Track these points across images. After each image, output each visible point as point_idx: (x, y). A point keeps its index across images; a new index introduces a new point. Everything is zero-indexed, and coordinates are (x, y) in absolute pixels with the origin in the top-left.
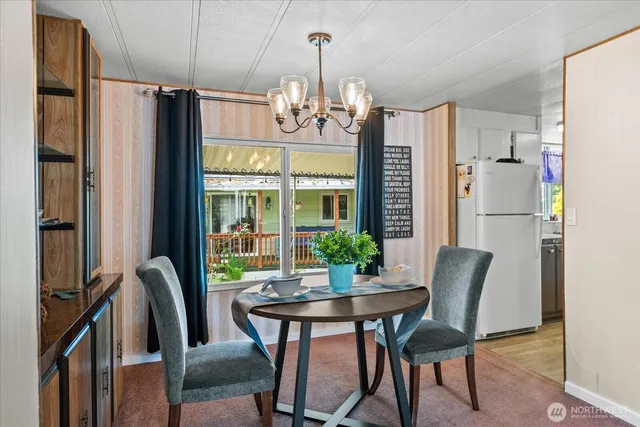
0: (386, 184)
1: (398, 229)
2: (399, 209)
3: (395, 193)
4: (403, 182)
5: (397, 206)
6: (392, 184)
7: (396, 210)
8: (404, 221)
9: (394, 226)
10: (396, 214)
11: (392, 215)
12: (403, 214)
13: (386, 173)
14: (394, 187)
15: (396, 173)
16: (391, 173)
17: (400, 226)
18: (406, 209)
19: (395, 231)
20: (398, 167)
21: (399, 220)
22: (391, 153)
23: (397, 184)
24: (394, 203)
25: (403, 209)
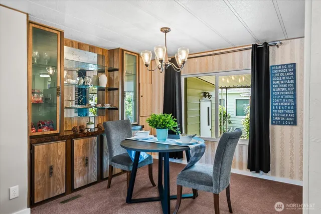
0: (274, 90)
1: (283, 119)
2: (284, 106)
3: (280, 95)
4: (287, 87)
5: (282, 104)
6: (278, 90)
7: (281, 106)
8: (288, 114)
9: (280, 116)
10: (281, 109)
11: (278, 109)
12: (287, 109)
13: (274, 83)
14: (280, 92)
15: (282, 82)
16: (278, 82)
17: (285, 117)
18: (291, 106)
19: (280, 120)
20: (284, 78)
21: (285, 113)
22: (278, 69)
23: (283, 89)
24: (280, 102)
25: (287, 106)
